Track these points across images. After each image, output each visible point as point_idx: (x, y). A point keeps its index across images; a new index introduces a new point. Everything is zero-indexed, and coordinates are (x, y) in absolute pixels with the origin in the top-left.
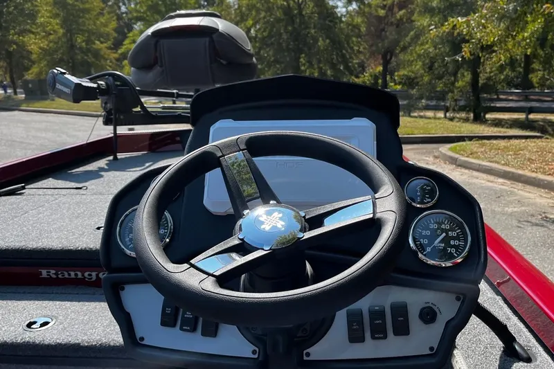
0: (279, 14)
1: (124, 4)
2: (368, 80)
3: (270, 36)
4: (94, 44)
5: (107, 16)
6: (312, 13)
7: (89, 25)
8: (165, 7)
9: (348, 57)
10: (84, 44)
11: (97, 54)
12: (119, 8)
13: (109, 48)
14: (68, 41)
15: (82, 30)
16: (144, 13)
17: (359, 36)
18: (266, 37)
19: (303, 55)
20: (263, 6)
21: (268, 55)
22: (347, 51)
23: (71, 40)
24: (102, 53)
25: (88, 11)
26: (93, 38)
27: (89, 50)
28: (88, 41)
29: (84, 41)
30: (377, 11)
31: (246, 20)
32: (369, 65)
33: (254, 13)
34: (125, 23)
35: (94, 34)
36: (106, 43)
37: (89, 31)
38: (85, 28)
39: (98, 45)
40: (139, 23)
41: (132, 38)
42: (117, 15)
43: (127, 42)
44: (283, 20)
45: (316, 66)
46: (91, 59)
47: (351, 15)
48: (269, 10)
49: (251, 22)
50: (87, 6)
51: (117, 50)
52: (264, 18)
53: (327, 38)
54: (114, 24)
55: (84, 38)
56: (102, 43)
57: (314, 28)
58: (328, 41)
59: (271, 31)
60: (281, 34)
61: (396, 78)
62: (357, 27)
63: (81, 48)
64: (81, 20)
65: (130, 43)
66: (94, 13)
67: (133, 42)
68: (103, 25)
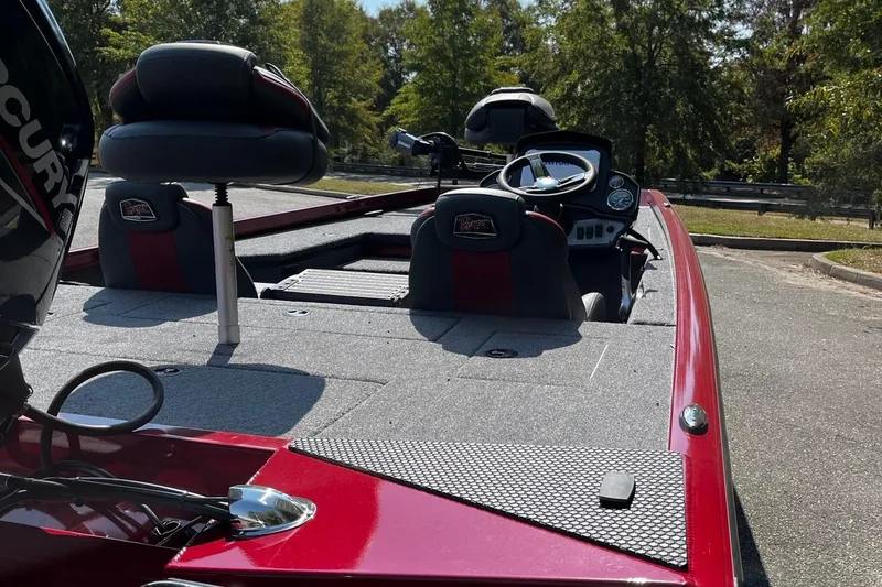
0: (618, 64)
1: (393, 45)
2: (760, 168)
3: (603, 97)
4: (350, 101)
5: (371, 63)
6: (669, 64)
7: (345, 75)
8: (454, 52)
9: (721, 130)
10: (335, 101)
11: (353, 117)
12: (386, 50)
13: (370, 108)
14: (315, 96)
15: (334, 82)
16: (422, 59)
17: (741, 100)
18: (596, 98)
19: (651, 126)
20: (596, 53)
21: (598, 125)
22: (720, 122)
23: (319, 94)
24: (360, 115)
25: (345, 55)
26: (349, 93)
27: (341, 110)
28: (343, 98)
29: (336, 97)
30: (772, 63)
31: (570, 73)
32: (760, 145)
33: (581, 62)
34: (392, 72)
35: (350, 87)
36: (364, 100)
37: (344, 83)
38: (340, 79)
39: (355, 103)
40: (414, 74)
41: (403, 95)
42: (383, 61)
43: (396, 100)
44: (625, 73)
45: (670, 143)
46: (343, 123)
47: (730, 69)
48: (604, 59)
49: (577, 76)
50: (345, 48)
51: (382, 111)
52: (597, 70)
53: (690, 102)
54: (378, 75)
55: (336, 93)
56: (360, 100)
57: (671, 86)
58: (691, 106)
59: (606, 89)
60: (619, 94)
61: (806, 167)
62: (736, 86)
63: (331, 107)
64: (334, 68)
65: (401, 102)
66: (353, 58)
67: (406, 100)
68: (365, 75)
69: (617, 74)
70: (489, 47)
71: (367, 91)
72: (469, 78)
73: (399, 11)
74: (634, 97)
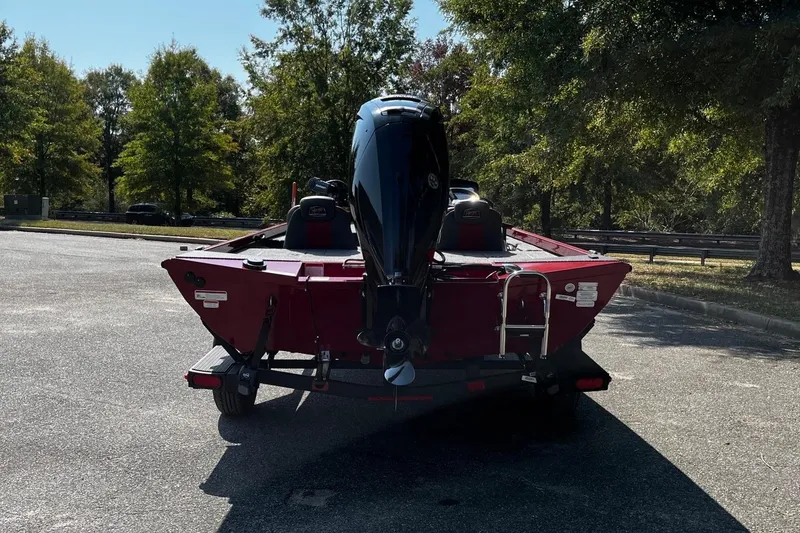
4: (71, 154)
5: (91, 120)
7: (66, 130)
10: (57, 154)
11: (75, 168)
13: (91, 160)
15: (56, 136)
16: (147, 118)
20: (304, 120)
24: (81, 167)
26: (70, 148)
29: (57, 150)
35: (72, 142)
36: (85, 153)
37: (65, 138)
38: (62, 134)
39: (75, 156)
41: (130, 150)
43: (123, 154)
44: (329, 138)
50: (66, 106)
54: (99, 131)
55: (57, 147)
56: (81, 153)
64: (56, 124)
65: (128, 156)
66: (74, 116)
67: (133, 154)
68: (86, 131)
69: (321, 137)
70: (206, 111)
71: (89, 146)
72: (190, 136)
73: (108, 74)
74: (336, 156)
